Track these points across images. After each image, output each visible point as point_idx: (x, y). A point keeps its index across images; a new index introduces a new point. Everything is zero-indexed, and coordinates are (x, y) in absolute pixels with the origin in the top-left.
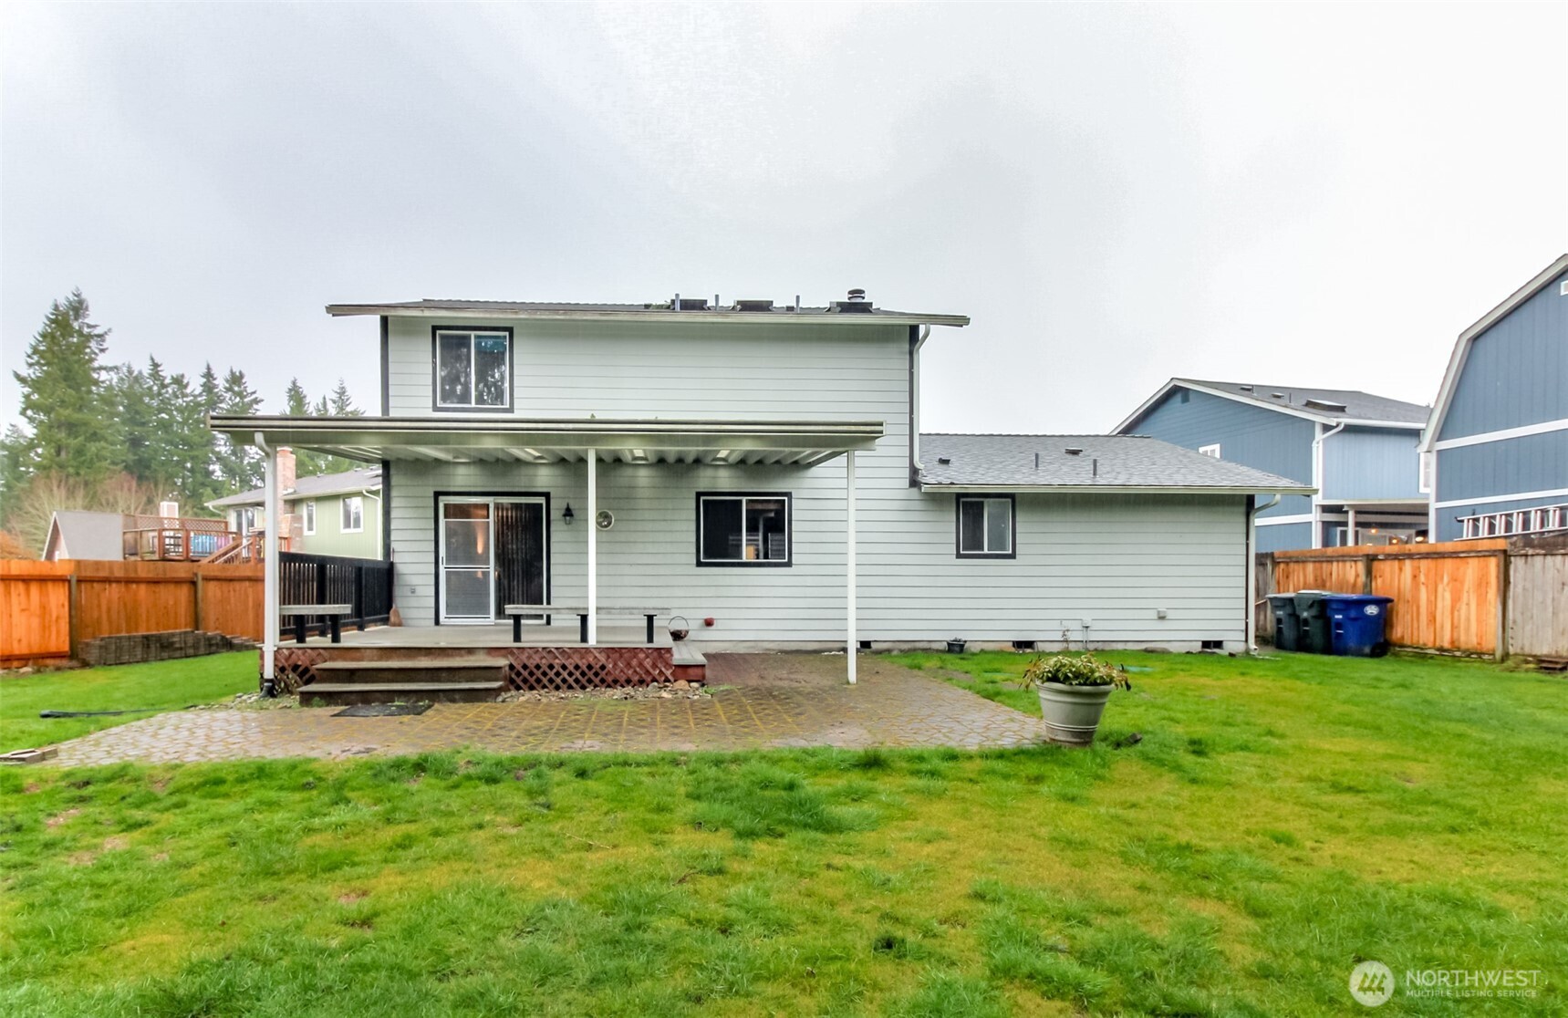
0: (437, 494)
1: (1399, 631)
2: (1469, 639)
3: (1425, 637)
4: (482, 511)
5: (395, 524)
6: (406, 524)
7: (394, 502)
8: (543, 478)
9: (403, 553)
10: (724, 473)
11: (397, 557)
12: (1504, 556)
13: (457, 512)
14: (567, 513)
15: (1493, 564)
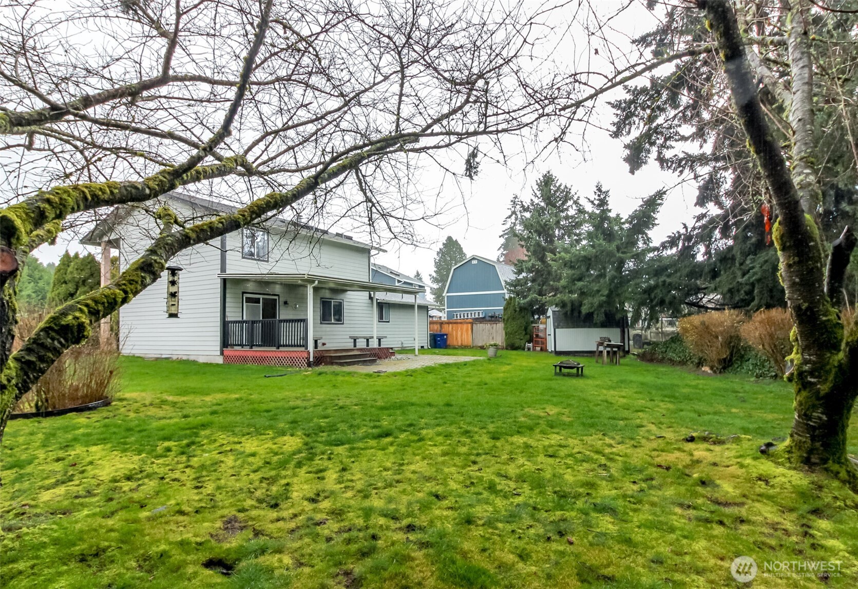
0: (243, 293)
1: (448, 342)
2: (465, 343)
3: (455, 343)
4: (257, 301)
5: (227, 305)
6: (232, 305)
7: (227, 295)
8: (278, 289)
9: (230, 317)
10: (327, 291)
11: (228, 319)
12: (472, 324)
13: (249, 300)
14: (286, 303)
15: (469, 325)
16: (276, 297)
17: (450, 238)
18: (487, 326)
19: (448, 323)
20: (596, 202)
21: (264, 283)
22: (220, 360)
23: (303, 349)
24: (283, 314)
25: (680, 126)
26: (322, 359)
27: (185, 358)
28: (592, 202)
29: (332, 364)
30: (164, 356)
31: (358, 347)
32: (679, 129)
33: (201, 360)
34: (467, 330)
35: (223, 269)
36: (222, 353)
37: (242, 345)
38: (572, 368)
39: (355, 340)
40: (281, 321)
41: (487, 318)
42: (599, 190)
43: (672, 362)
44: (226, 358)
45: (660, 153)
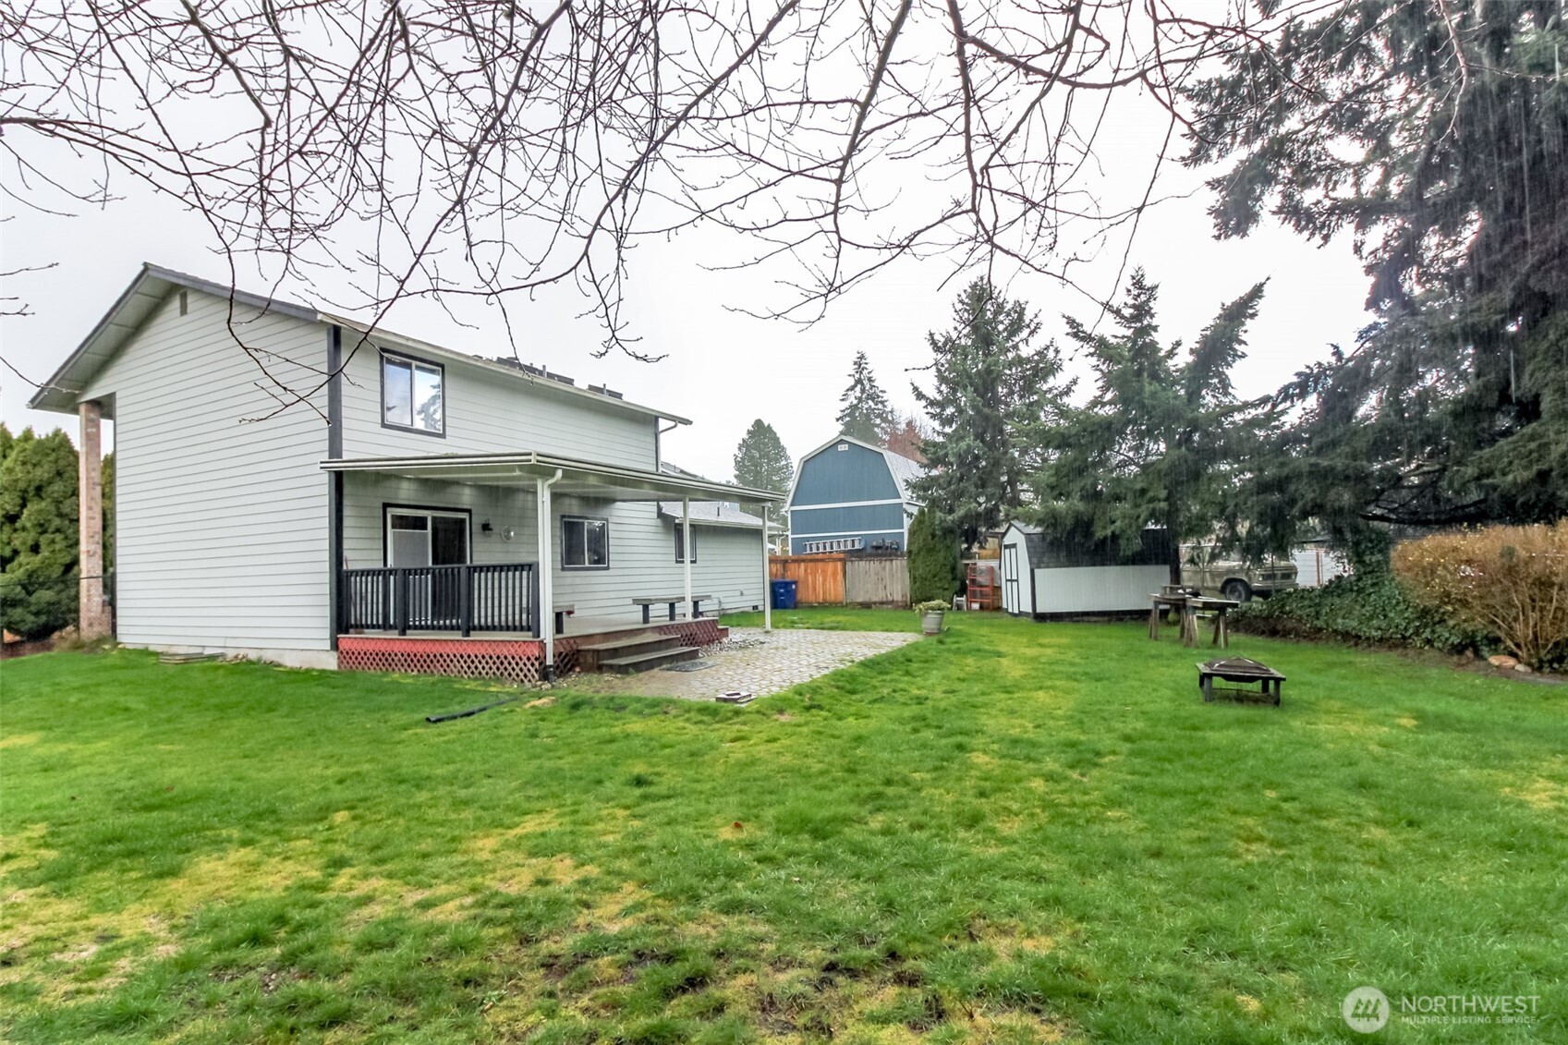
0: (386, 506)
1: (801, 596)
2: (831, 597)
3: (811, 598)
4: (419, 523)
5: (346, 533)
6: (356, 533)
7: (346, 512)
8: (466, 497)
9: (353, 561)
10: (574, 502)
11: (349, 566)
12: (844, 561)
13: (401, 522)
14: (486, 527)
15: (839, 564)
16: (465, 516)
17: (758, 423)
18: (874, 566)
19: (794, 561)
20: (1127, 312)
21: (435, 481)
22: (330, 662)
23: (527, 636)
24: (481, 552)
25: (1330, 137)
26: (574, 659)
27: (253, 656)
28: (1117, 312)
29: (600, 669)
30: (208, 652)
31: (653, 622)
32: (1328, 144)
33: (291, 661)
34: (835, 574)
35: (335, 449)
36: (335, 646)
37: (386, 626)
38: (1251, 679)
39: (646, 608)
40: (472, 570)
41: (869, 550)
42: (1138, 283)
43: (1351, 639)
44: (344, 656)
45: (1287, 196)
